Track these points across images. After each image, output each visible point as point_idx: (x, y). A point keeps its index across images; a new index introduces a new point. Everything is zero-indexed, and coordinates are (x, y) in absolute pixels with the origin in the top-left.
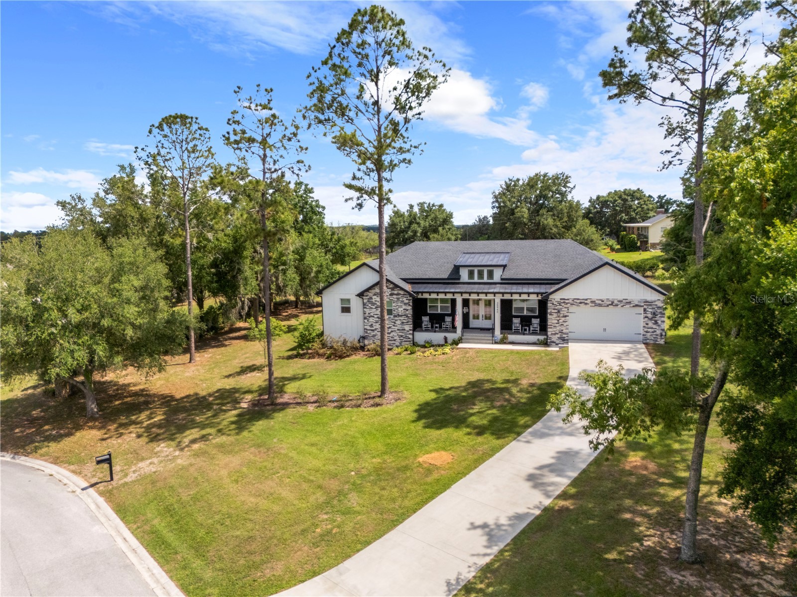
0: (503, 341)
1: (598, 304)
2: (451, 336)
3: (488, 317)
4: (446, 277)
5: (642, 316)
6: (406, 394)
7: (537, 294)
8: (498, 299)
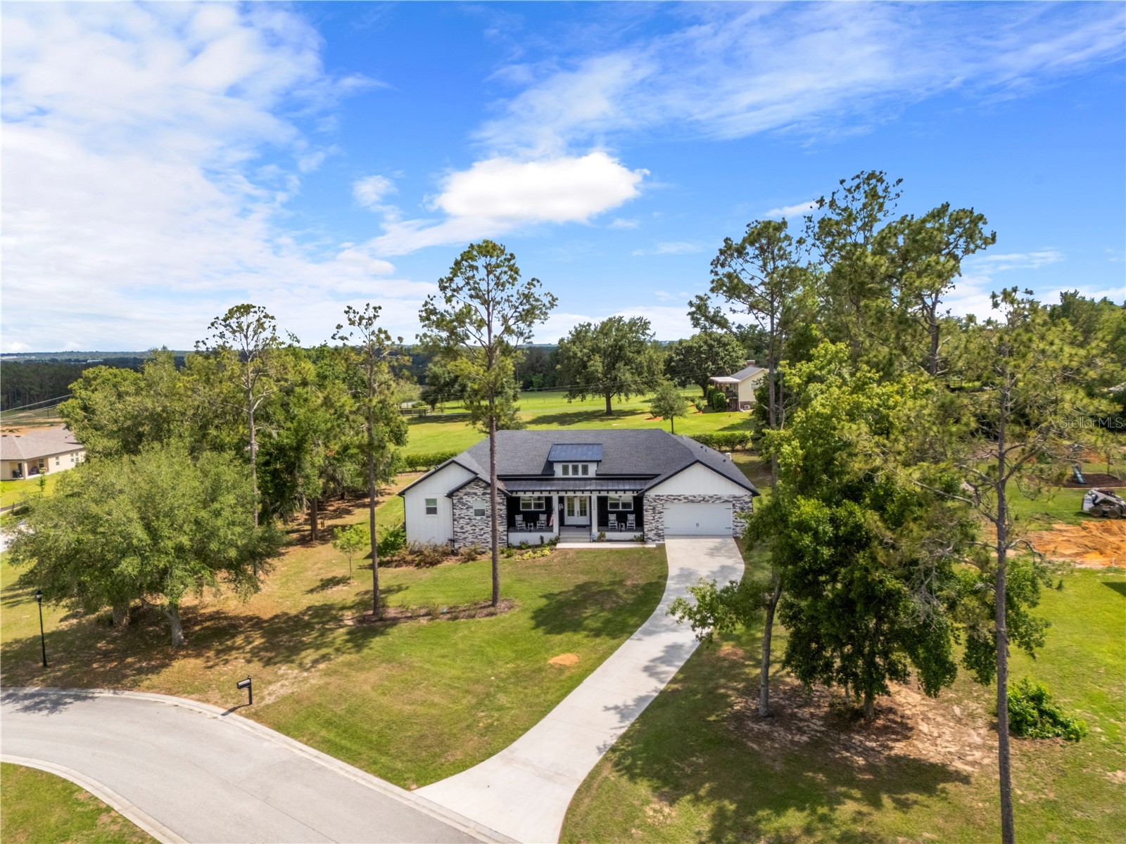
0: (601, 539)
1: (691, 500)
2: (548, 536)
3: (583, 513)
4: (539, 472)
5: (732, 511)
6: (517, 602)
7: (633, 491)
8: (594, 496)
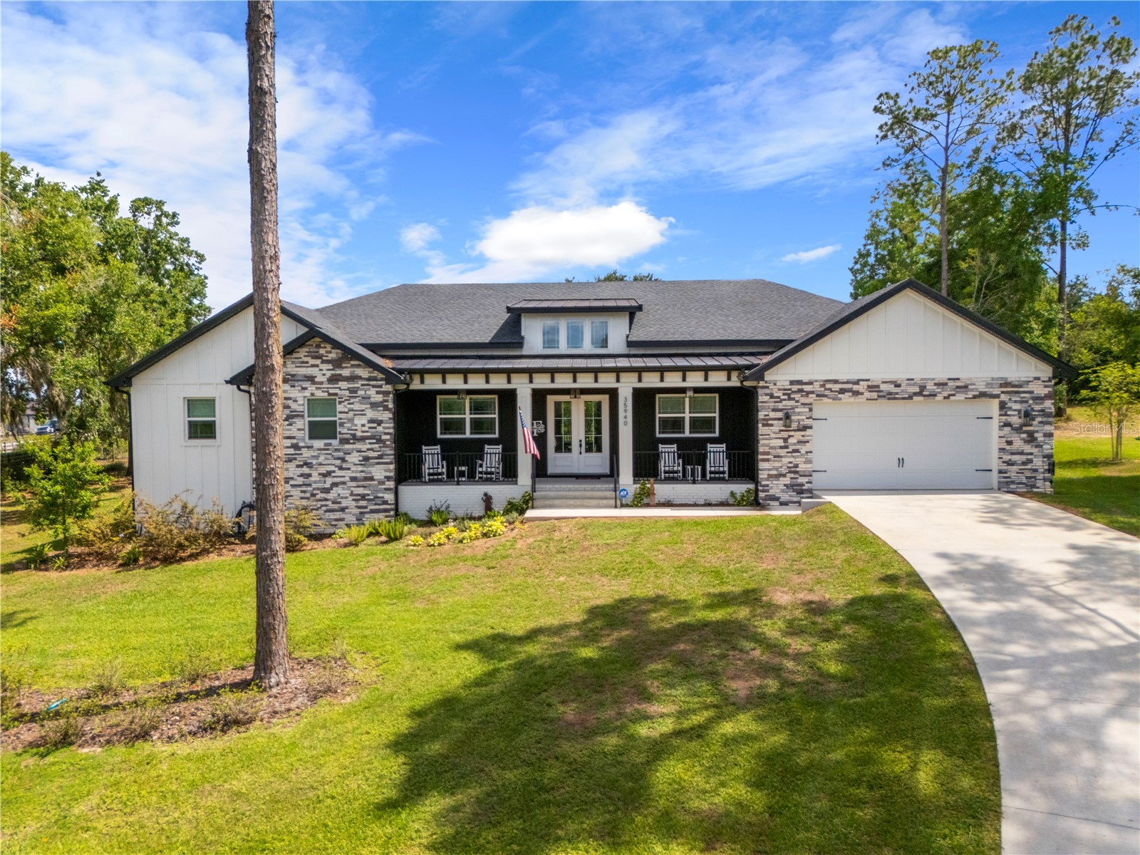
0: (643, 499)
1: (885, 393)
2: (502, 493)
3: (593, 446)
4: (486, 338)
5: (995, 423)
7: (729, 370)
8: (626, 389)
